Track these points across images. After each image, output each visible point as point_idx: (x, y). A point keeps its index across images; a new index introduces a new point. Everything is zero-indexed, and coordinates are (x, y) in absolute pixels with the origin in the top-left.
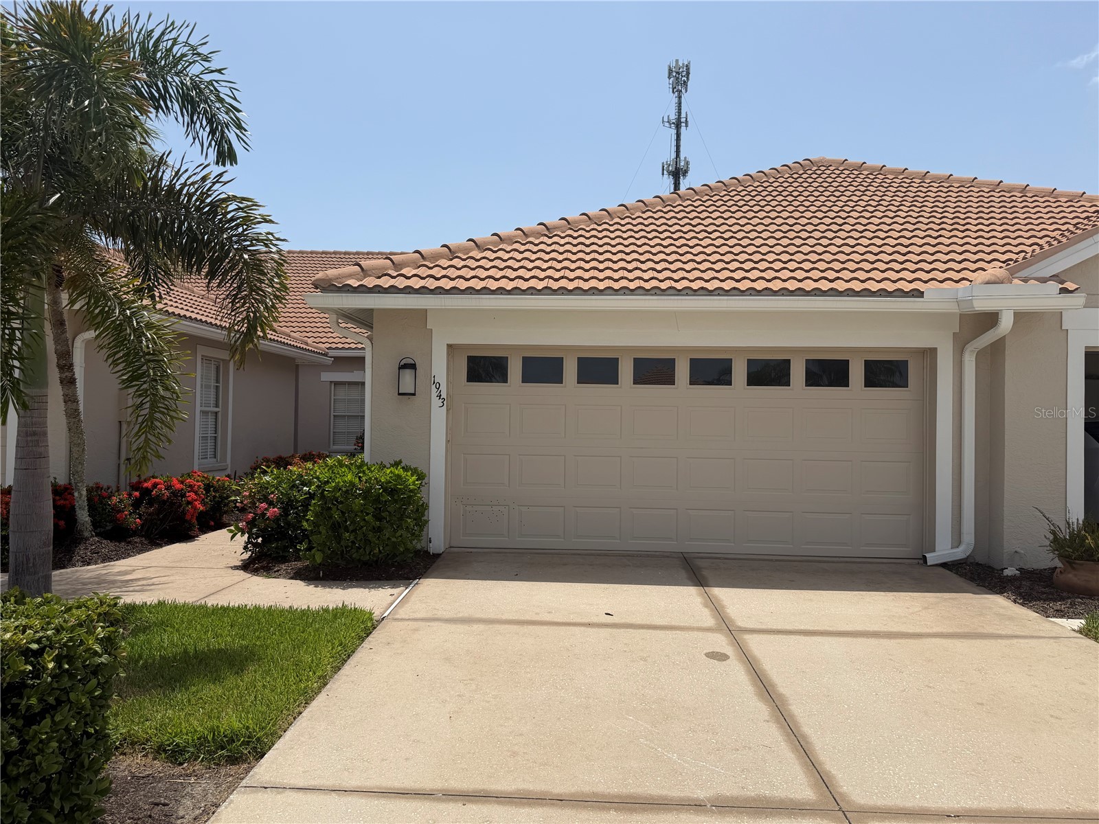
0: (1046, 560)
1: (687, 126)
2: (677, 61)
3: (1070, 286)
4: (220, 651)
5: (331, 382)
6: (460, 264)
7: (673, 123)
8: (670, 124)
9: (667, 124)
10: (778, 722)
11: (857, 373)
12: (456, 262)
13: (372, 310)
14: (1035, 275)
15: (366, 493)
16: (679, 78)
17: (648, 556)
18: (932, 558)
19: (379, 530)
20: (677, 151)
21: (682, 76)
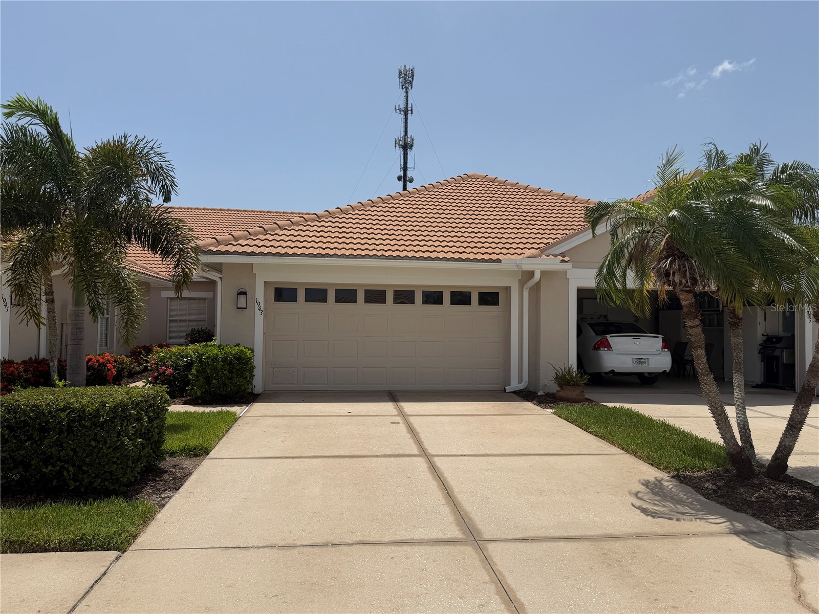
0: (554, 388)
1: (412, 113)
2: (405, 66)
3: (567, 259)
4: (172, 425)
5: (168, 298)
6: (271, 238)
7: (403, 111)
8: (400, 111)
9: (398, 111)
10: (413, 438)
11: (475, 298)
12: (268, 237)
13: (222, 263)
14: (553, 253)
15: (225, 360)
16: (407, 79)
17: (372, 392)
18: (508, 389)
19: (231, 378)
20: (405, 131)
21: (409, 77)
